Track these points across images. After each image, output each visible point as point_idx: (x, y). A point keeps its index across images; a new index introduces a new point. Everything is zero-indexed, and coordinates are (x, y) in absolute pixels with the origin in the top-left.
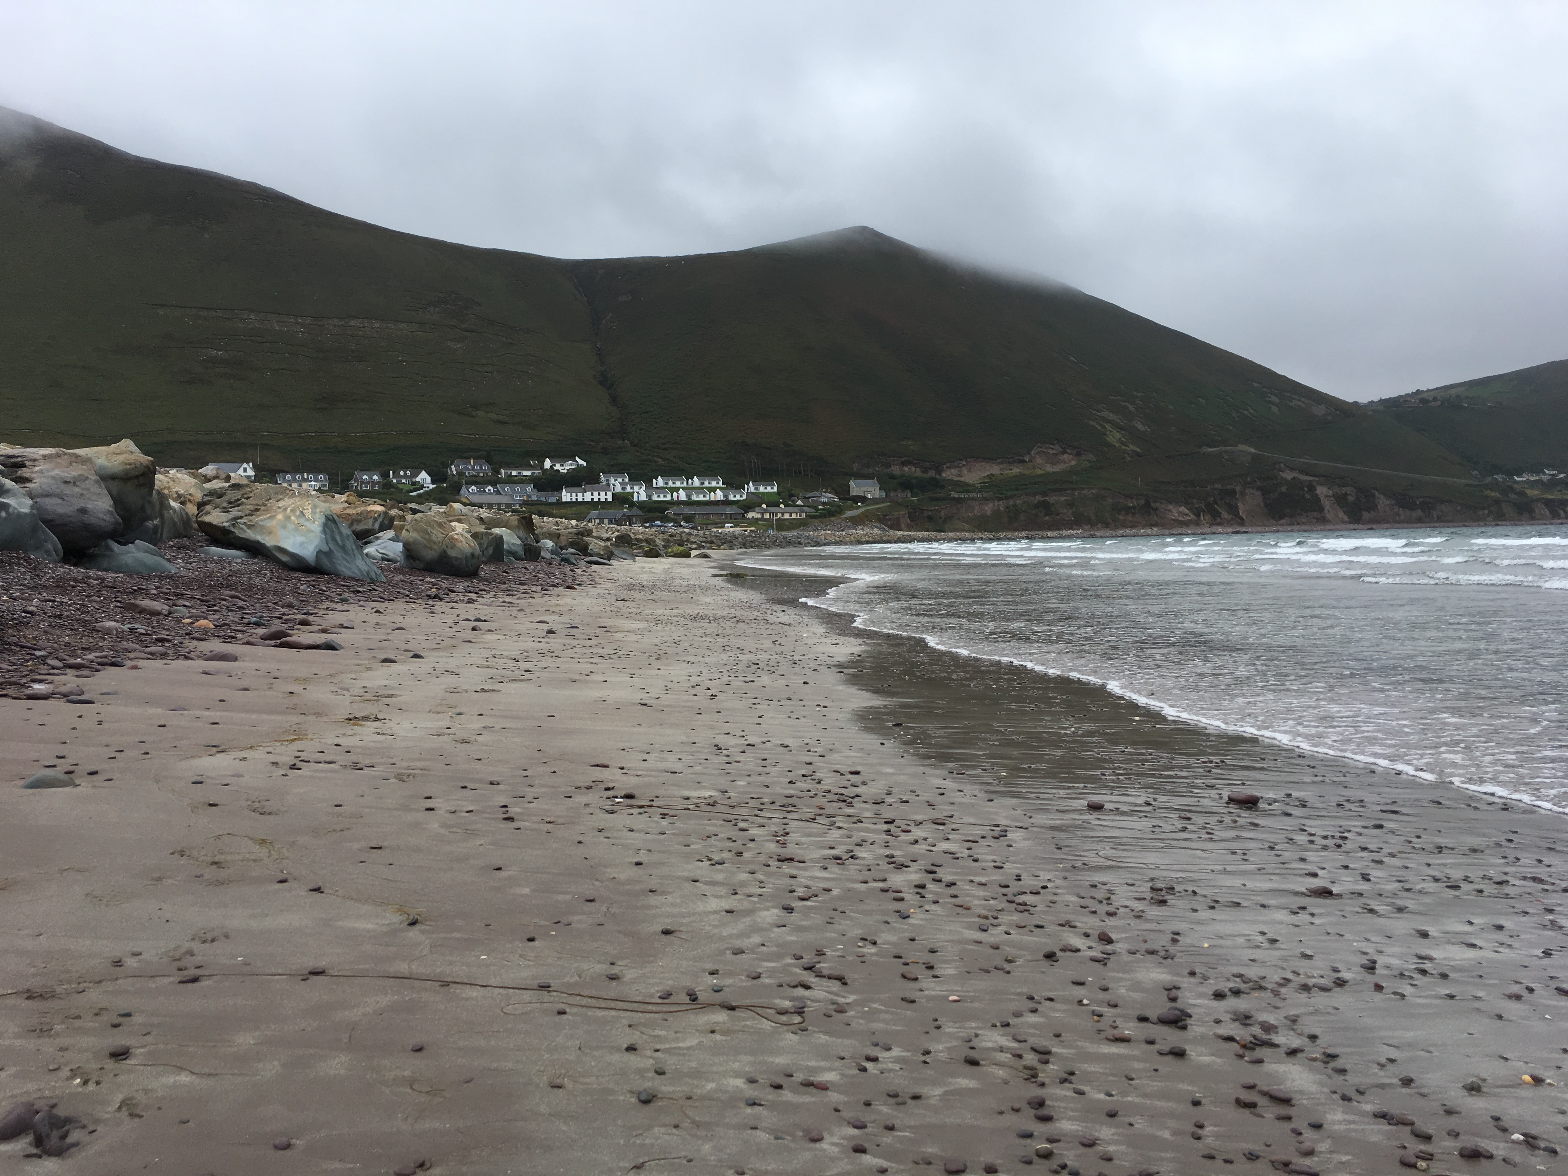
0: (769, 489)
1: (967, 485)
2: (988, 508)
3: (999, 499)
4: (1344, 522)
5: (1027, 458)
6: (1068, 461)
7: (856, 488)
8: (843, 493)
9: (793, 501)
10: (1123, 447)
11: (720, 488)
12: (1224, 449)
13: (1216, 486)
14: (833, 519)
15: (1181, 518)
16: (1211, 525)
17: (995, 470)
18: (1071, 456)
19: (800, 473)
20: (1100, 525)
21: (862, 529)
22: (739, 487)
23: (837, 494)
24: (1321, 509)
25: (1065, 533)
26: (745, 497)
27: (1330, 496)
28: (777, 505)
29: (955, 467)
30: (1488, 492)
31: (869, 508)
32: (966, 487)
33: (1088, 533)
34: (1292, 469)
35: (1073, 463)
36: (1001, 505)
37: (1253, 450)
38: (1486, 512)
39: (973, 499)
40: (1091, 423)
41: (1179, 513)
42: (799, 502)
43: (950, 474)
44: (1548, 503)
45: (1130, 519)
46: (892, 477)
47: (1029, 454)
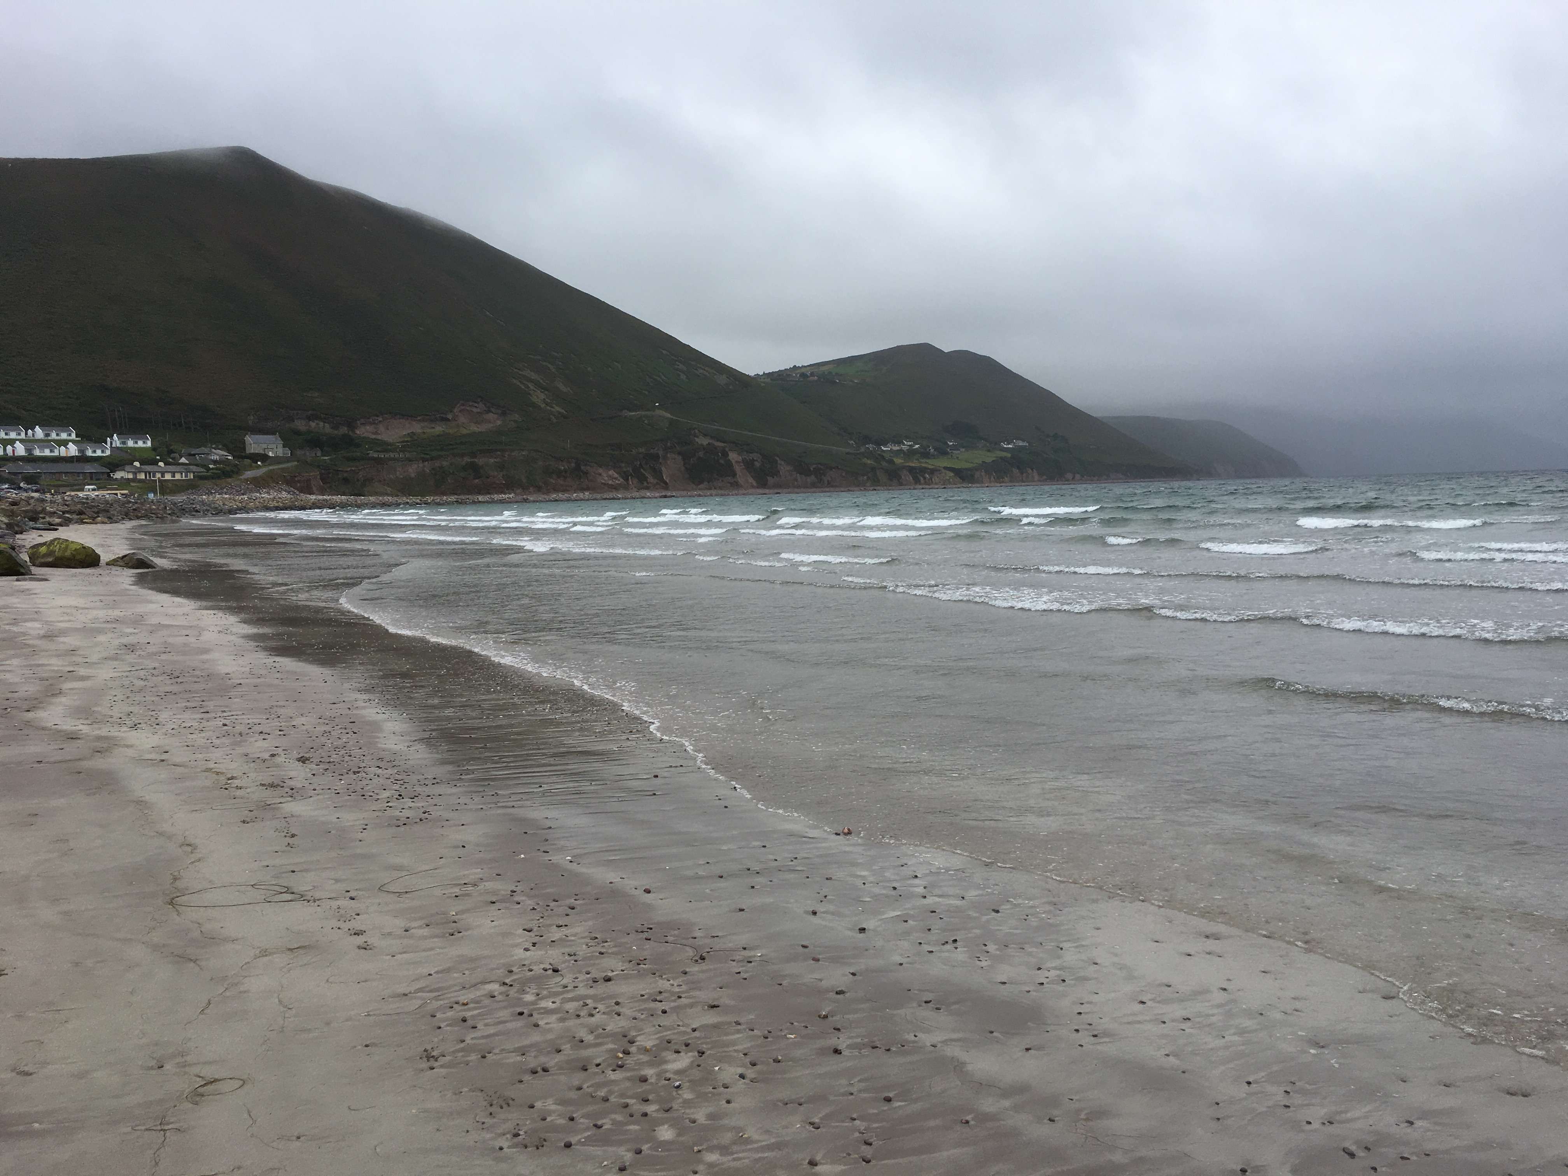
0: (140, 444)
1: (388, 444)
2: (412, 470)
3: (424, 460)
4: (753, 487)
5: (450, 416)
6: (493, 421)
7: (254, 443)
8: (238, 450)
9: (173, 459)
10: (548, 408)
11: (73, 442)
12: (644, 413)
13: (641, 450)
14: (229, 480)
15: (610, 482)
16: (639, 489)
17: (417, 428)
18: (496, 416)
19: (180, 425)
20: (531, 489)
21: (268, 493)
22: (100, 441)
23: (229, 451)
24: (734, 475)
25: (496, 497)
26: (108, 453)
27: (739, 462)
28: (156, 463)
29: (371, 424)
30: (865, 460)
31: (271, 468)
32: (386, 447)
33: (520, 497)
34: (705, 435)
35: (499, 423)
36: (427, 467)
37: (669, 415)
38: (865, 477)
39: (394, 459)
40: (514, 381)
41: (610, 477)
42: (183, 460)
43: (364, 431)
44: (911, 470)
45: (562, 482)
46: (297, 433)
47: (451, 412)
